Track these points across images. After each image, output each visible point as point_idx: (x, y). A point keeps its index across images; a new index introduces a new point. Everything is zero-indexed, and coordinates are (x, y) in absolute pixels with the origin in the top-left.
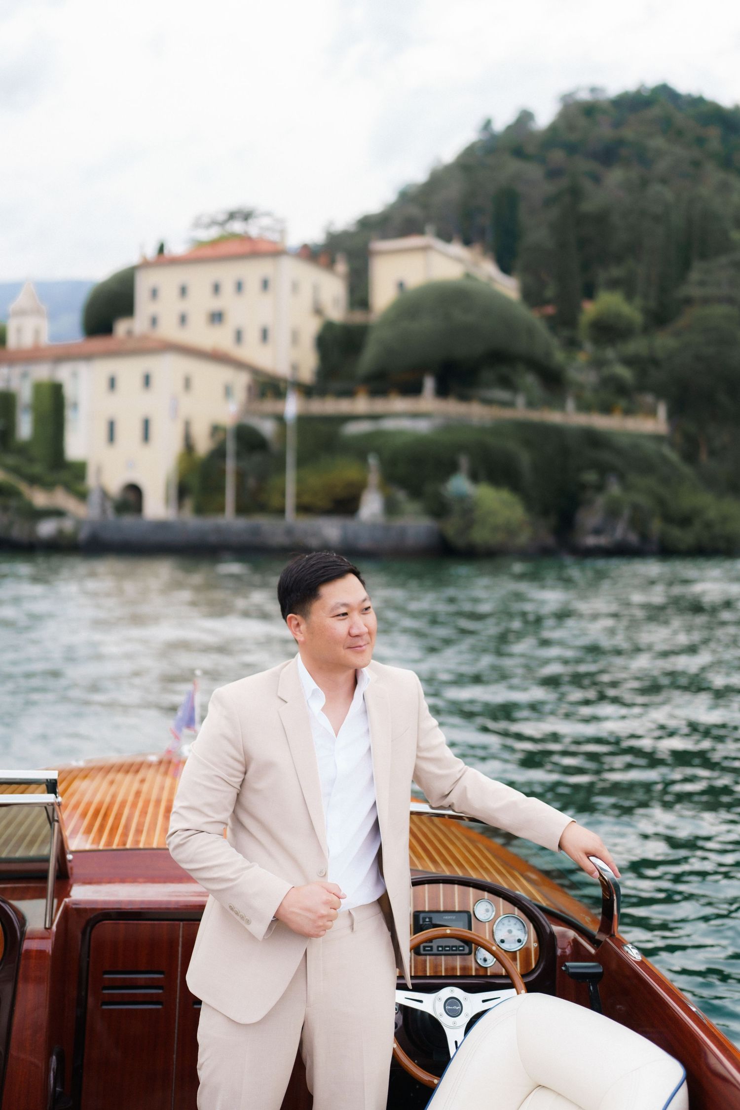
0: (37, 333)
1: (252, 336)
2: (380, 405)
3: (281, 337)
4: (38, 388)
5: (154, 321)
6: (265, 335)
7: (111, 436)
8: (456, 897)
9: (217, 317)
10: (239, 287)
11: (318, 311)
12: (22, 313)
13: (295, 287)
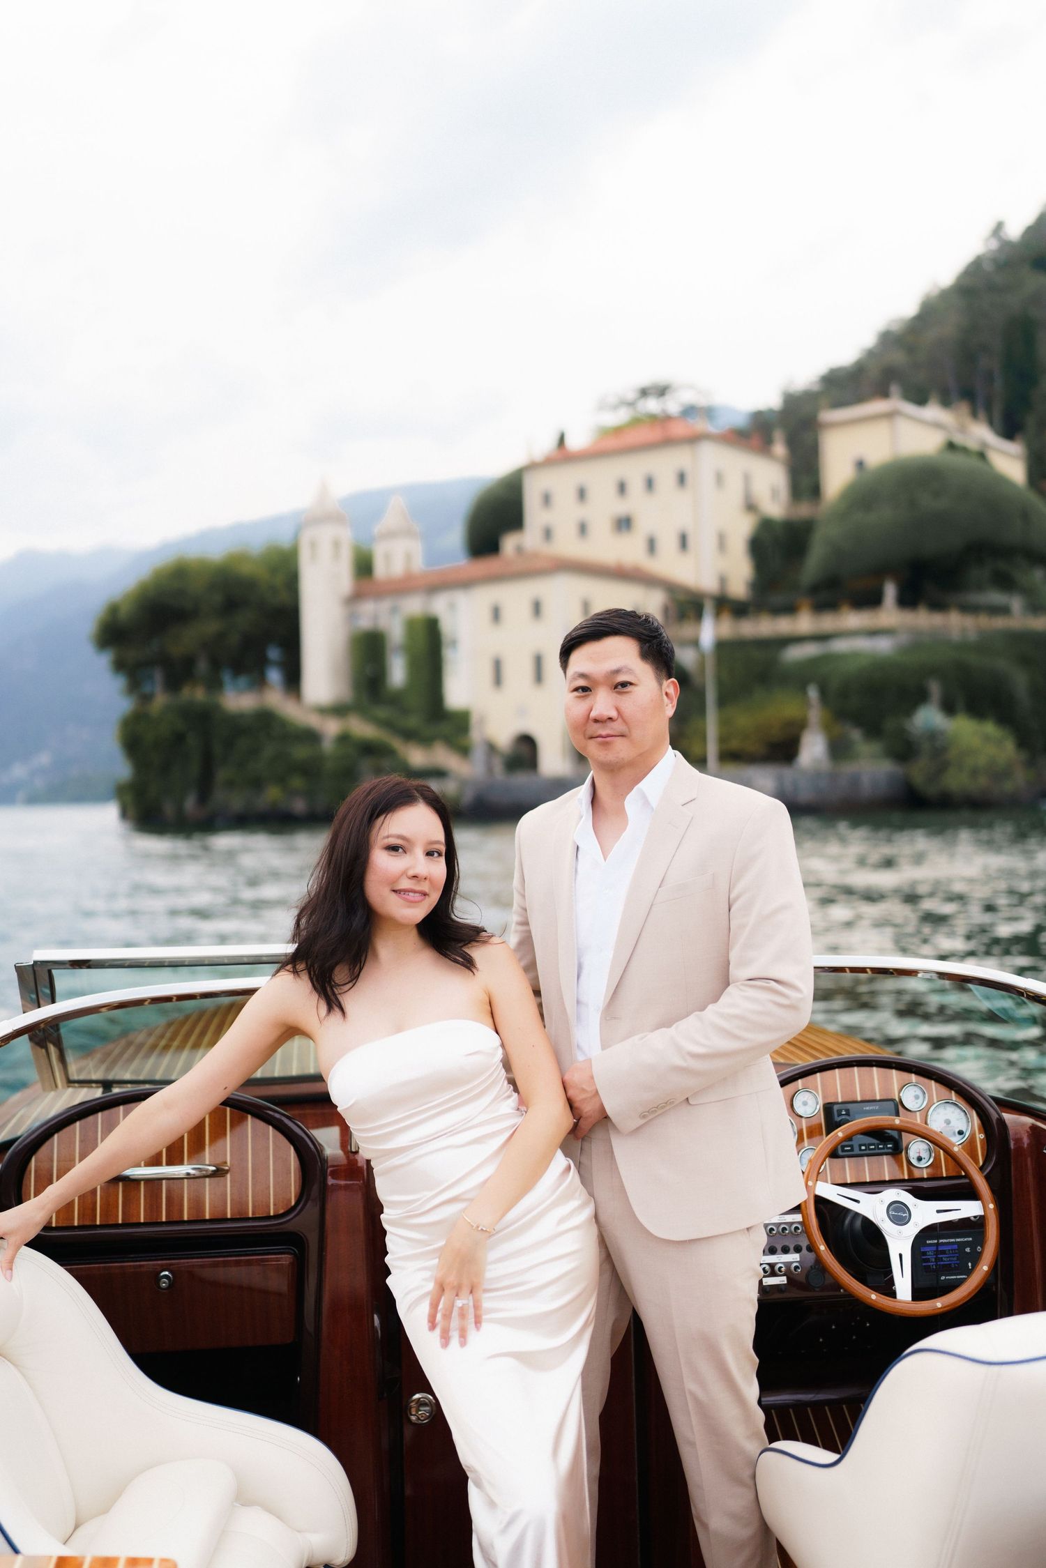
0: (408, 557)
1: (668, 543)
2: (828, 622)
3: (704, 543)
4: (411, 624)
5: (548, 534)
6: (683, 542)
7: (498, 679)
8: (876, 1083)
9: (624, 524)
10: (650, 484)
11: (751, 507)
12: (391, 535)
13: (719, 479)
